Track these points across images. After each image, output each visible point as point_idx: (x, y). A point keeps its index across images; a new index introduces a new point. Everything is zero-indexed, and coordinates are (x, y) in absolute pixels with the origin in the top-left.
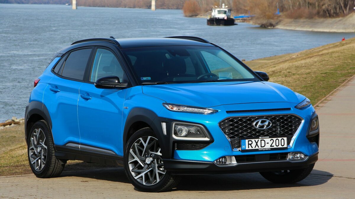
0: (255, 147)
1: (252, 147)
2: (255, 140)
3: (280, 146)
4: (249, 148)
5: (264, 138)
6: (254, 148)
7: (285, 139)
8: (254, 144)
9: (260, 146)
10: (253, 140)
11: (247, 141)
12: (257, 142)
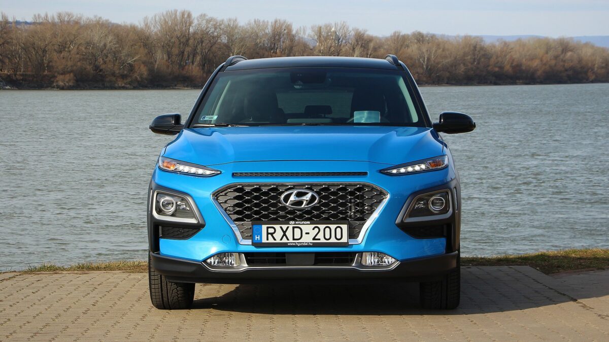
0: (281, 239)
1: (275, 239)
2: (281, 228)
3: (333, 240)
4: (267, 239)
5: (300, 224)
6: (278, 241)
7: (345, 227)
8: (278, 235)
9: (290, 237)
10: (277, 227)
11: (264, 227)
12: (285, 230)
